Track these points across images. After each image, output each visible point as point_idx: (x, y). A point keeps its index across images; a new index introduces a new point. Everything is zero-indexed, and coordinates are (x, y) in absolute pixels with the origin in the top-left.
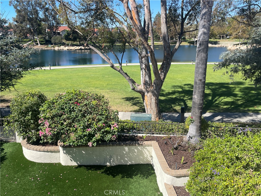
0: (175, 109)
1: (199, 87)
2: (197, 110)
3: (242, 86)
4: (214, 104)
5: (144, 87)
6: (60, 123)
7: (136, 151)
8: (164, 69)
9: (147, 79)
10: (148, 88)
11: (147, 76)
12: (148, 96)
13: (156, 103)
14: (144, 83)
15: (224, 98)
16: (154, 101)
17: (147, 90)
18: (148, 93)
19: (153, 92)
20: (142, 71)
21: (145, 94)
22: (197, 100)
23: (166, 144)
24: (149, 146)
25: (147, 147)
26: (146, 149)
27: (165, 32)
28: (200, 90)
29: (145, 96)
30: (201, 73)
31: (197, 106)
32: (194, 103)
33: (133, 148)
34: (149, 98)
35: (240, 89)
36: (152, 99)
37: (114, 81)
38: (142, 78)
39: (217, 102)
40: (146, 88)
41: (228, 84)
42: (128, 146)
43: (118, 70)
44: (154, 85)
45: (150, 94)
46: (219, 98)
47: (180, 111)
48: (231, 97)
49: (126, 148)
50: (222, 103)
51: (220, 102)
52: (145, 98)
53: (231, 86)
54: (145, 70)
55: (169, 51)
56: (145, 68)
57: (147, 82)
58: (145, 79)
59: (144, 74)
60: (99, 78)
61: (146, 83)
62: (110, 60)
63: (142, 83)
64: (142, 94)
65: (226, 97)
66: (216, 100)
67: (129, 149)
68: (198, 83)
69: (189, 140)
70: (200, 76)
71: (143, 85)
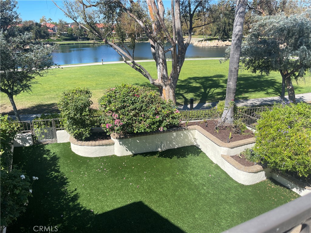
0: (178, 103)
1: (234, 74)
2: (232, 94)
3: (223, 78)
4: (209, 95)
5: (162, 81)
6: (125, 114)
7: (182, 135)
8: (180, 62)
9: (165, 73)
10: (165, 82)
11: (164, 70)
12: (167, 89)
13: (173, 95)
14: (161, 78)
15: (215, 90)
16: (172, 94)
17: (165, 84)
18: (165, 86)
19: (170, 85)
20: (160, 66)
21: (163, 88)
22: (232, 86)
23: (207, 126)
24: (193, 130)
25: (191, 131)
26: (191, 132)
27: (179, 28)
28: (235, 77)
29: (163, 90)
30: (236, 62)
31: (232, 91)
32: (230, 88)
33: (179, 133)
34: (167, 92)
35: (223, 81)
36: (170, 92)
37: (101, 80)
38: (159, 72)
39: (210, 93)
40: (163, 82)
41: (211, 77)
42: (176, 132)
43: (139, 66)
44: (172, 79)
45: (168, 87)
46: (210, 90)
47: (183, 104)
48: (219, 89)
49: (174, 134)
50: (215, 93)
51: (213, 93)
52: (163, 92)
53: (215, 79)
54: (162, 64)
55: (183, 46)
56: (162, 62)
57: (165, 76)
58: (163, 74)
59: (161, 69)
60: (83, 78)
61: (163, 77)
62: (122, 56)
63: (159, 77)
64: (161, 88)
65: (215, 89)
66: (209, 92)
67: (176, 134)
68: (233, 71)
69: (225, 121)
70: (235, 65)
71: (161, 79)
